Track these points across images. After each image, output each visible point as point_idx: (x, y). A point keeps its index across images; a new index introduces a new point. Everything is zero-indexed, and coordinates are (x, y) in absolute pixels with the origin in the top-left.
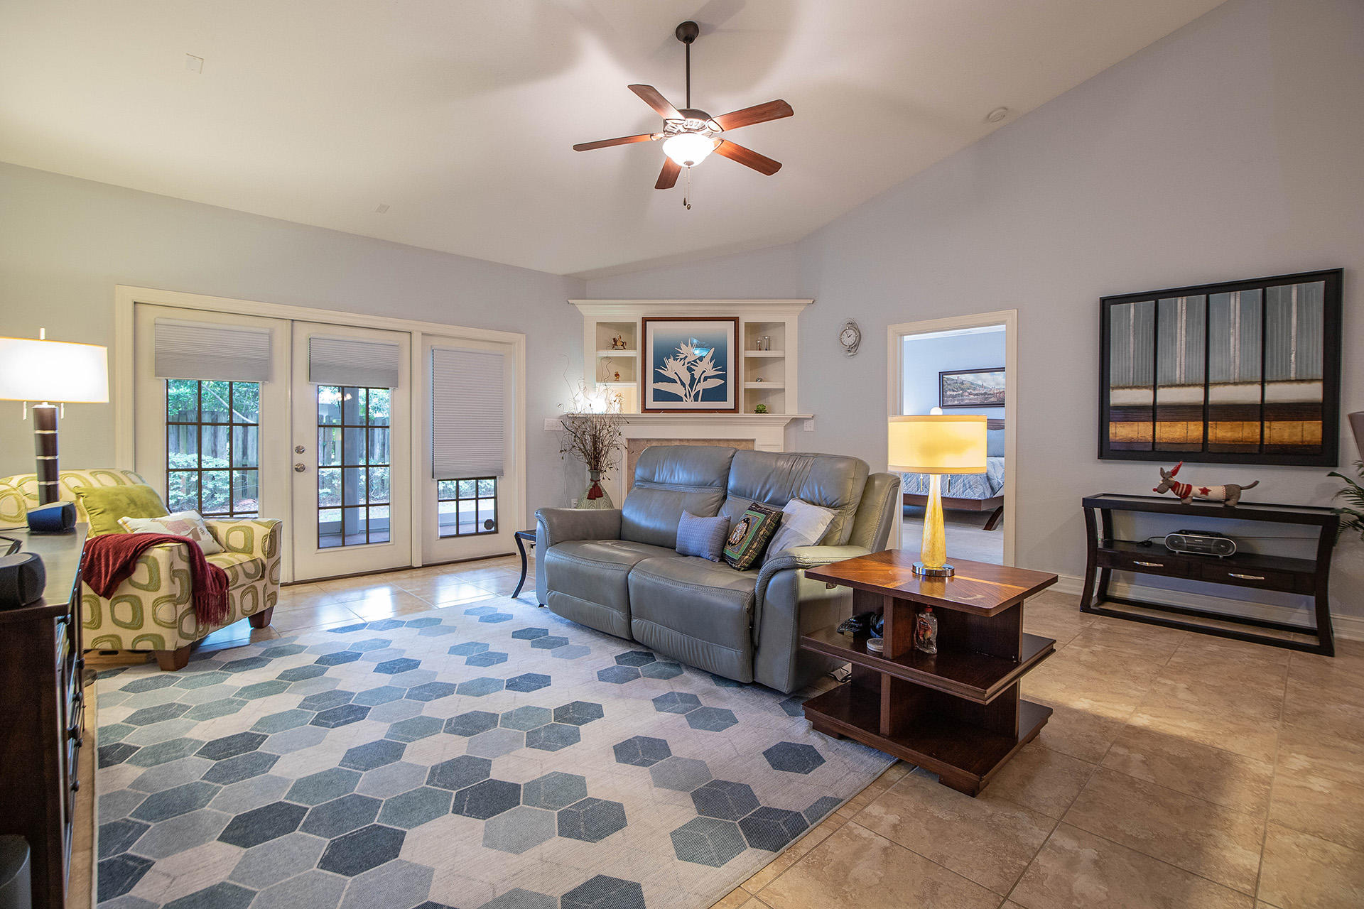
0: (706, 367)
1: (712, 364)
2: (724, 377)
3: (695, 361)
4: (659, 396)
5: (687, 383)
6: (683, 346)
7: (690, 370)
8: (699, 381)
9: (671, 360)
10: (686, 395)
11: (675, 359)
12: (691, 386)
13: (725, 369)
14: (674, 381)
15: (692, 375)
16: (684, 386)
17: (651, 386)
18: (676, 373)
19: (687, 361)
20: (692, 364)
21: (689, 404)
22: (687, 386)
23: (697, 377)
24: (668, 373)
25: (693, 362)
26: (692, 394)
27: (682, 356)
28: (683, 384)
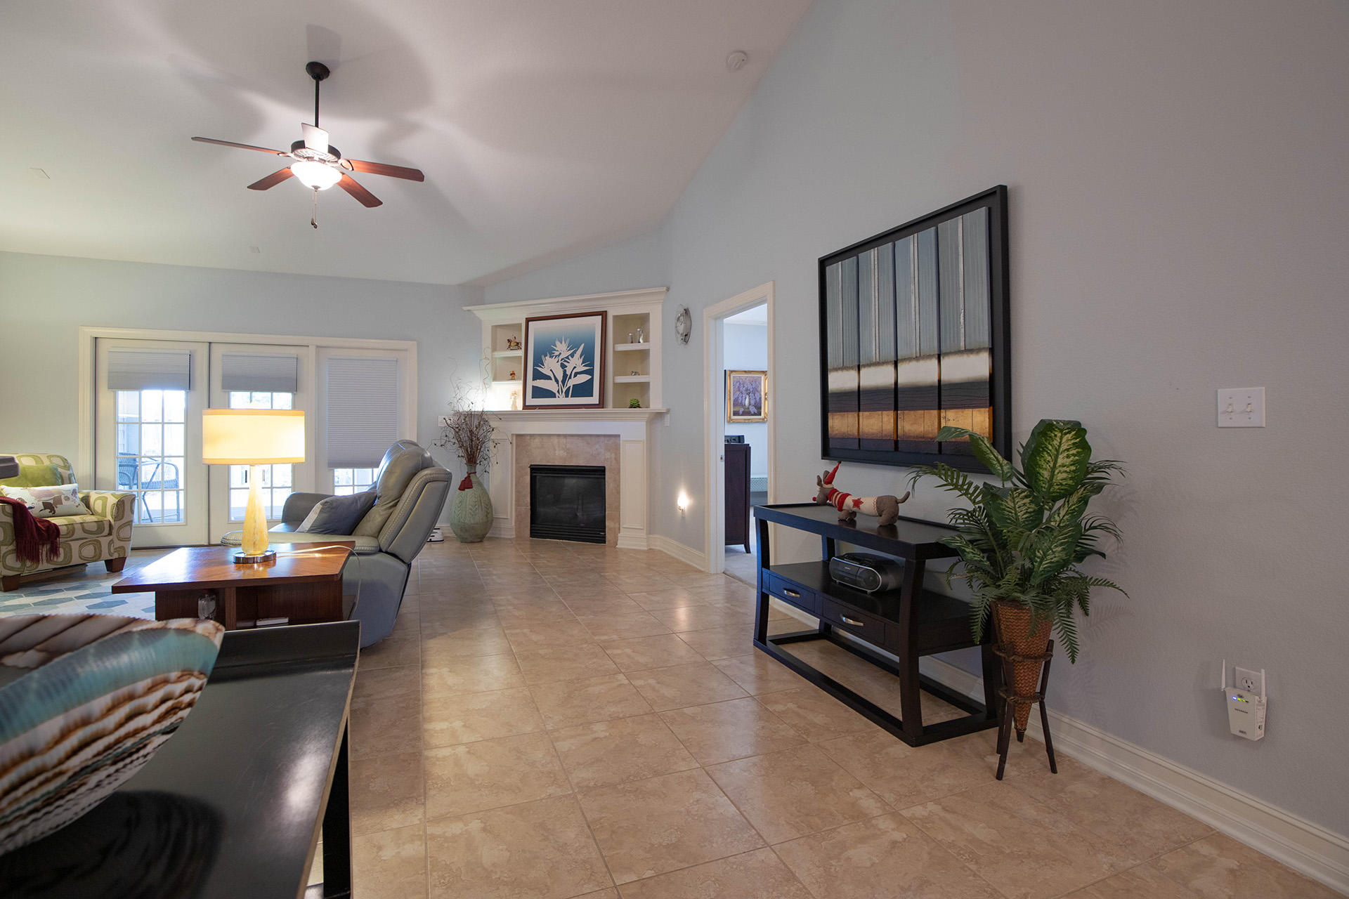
0: (576, 363)
1: (581, 360)
2: (590, 372)
3: (567, 357)
4: (538, 392)
5: (560, 379)
6: (558, 343)
7: (563, 366)
8: (570, 378)
9: (548, 358)
10: (558, 392)
11: (551, 357)
12: (563, 382)
13: (592, 365)
14: (549, 378)
15: (565, 371)
16: (558, 383)
17: (530, 383)
18: (551, 370)
19: (561, 357)
20: (565, 361)
21: (560, 400)
22: (560, 383)
23: (568, 373)
24: (545, 371)
25: (566, 359)
26: (564, 390)
27: (557, 353)
28: (557, 381)
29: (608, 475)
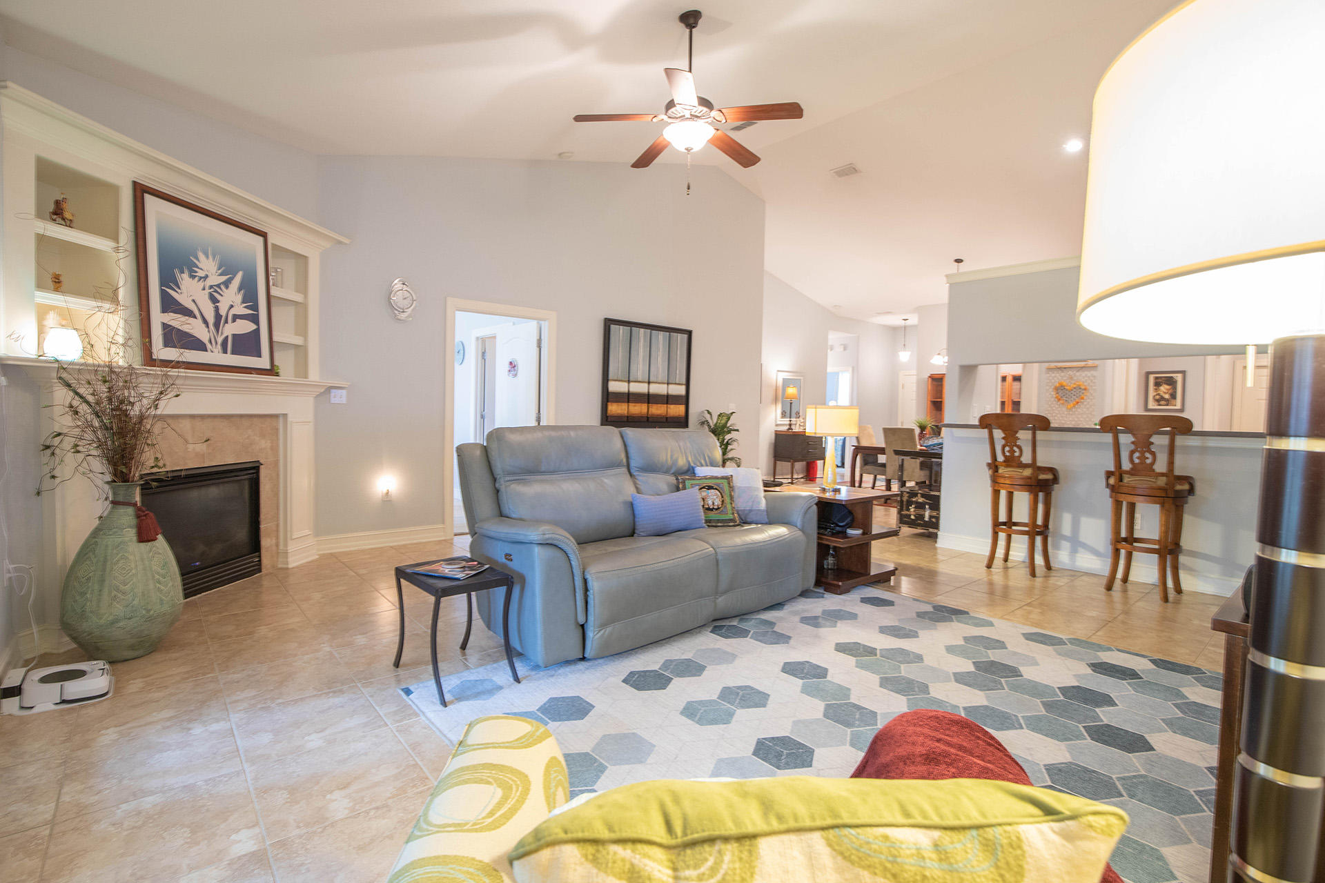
0: (232, 298)
1: (240, 296)
2: (254, 319)
3: (218, 286)
4: (171, 336)
5: (211, 320)
6: (201, 256)
7: (214, 300)
8: (226, 322)
9: (185, 276)
10: (210, 341)
11: (193, 277)
12: (217, 325)
13: (255, 307)
14: (191, 314)
15: (217, 309)
16: (207, 325)
17: (158, 318)
18: (194, 301)
19: (208, 282)
20: (216, 291)
21: (214, 356)
22: (211, 326)
23: (223, 312)
24: (183, 298)
25: (216, 288)
26: (220, 340)
27: (201, 273)
28: (205, 322)
29: (264, 473)
